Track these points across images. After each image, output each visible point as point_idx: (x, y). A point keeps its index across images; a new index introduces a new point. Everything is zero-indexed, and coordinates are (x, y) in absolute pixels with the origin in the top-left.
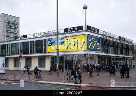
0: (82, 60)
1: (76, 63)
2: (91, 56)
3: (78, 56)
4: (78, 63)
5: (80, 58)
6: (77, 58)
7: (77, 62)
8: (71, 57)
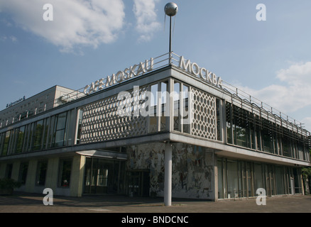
1: (156, 179)
2: (199, 156)
6: (159, 164)
8: (146, 160)
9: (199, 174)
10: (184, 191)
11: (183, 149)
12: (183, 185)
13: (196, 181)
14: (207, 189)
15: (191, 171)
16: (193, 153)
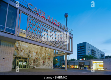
0: (40, 59)
1: (32, 62)
2: (49, 57)
3: (36, 54)
4: (34, 62)
5: (38, 56)
6: (34, 56)
7: (35, 60)
8: (26, 54)
9: (49, 62)
10: (44, 66)
11: (45, 53)
12: (44, 65)
13: (48, 63)
14: (51, 66)
15: (47, 60)
16: (48, 55)
